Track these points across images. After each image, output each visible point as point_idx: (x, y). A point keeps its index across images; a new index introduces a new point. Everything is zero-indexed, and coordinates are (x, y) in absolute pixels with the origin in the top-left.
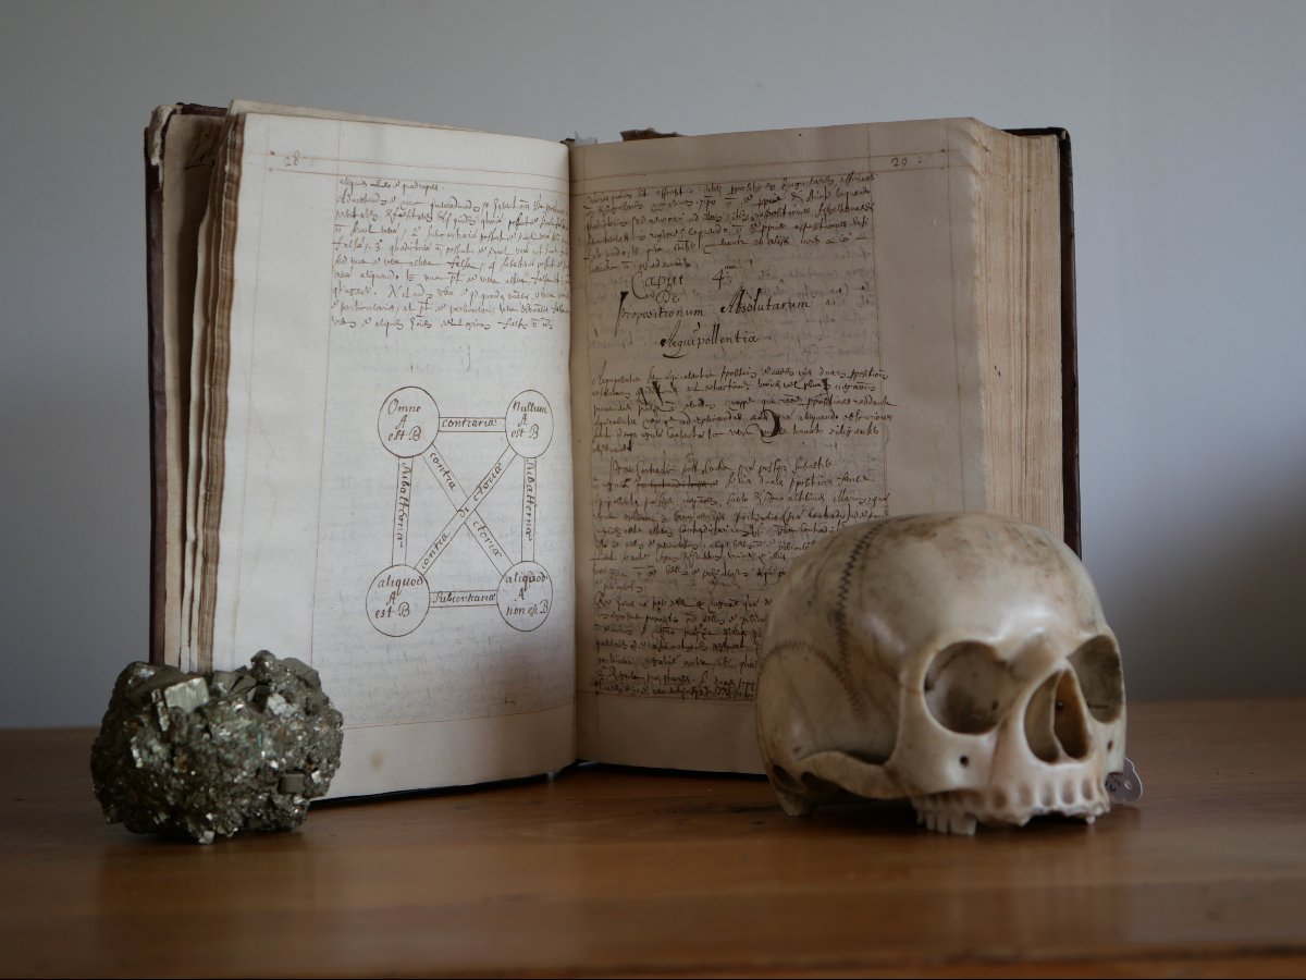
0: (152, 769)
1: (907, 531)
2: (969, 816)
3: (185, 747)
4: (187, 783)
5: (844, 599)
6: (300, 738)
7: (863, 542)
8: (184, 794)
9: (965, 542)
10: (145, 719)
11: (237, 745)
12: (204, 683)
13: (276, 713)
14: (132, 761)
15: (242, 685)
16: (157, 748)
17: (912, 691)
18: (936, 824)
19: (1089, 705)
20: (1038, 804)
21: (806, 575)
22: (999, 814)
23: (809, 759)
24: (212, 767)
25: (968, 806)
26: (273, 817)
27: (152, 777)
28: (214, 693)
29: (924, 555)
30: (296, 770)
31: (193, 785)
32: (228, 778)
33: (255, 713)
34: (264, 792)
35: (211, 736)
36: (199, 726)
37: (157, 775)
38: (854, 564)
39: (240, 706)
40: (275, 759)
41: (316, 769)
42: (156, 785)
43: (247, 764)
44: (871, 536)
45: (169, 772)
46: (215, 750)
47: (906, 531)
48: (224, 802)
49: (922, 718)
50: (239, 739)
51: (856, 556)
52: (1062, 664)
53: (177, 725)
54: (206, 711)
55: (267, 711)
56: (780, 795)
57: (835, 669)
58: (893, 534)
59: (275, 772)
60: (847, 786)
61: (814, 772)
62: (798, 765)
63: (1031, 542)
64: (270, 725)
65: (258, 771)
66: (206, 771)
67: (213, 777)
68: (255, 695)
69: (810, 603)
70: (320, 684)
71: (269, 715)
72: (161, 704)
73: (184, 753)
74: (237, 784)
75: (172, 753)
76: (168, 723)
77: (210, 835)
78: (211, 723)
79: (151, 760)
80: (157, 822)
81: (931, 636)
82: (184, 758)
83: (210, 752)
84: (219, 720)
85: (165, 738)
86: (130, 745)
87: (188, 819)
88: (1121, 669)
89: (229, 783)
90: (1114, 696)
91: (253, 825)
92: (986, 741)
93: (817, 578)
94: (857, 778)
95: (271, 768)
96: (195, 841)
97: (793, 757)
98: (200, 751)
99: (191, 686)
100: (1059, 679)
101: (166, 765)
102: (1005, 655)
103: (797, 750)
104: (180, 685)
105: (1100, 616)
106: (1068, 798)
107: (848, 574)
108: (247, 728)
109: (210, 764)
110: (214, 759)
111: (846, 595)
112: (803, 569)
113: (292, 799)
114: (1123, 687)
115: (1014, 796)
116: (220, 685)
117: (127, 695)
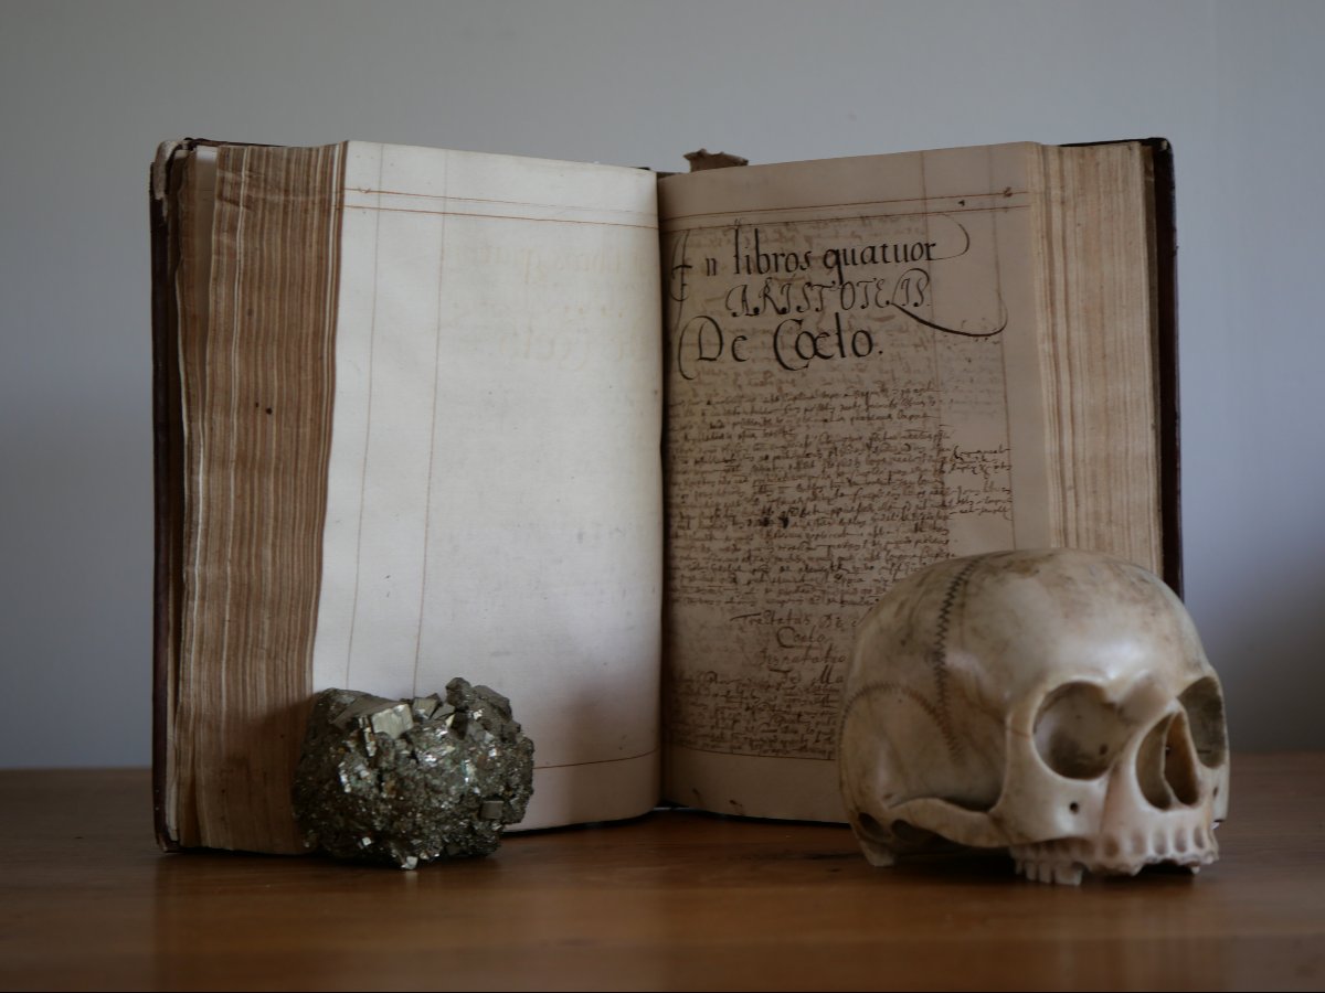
0: (360, 794)
1: (1008, 567)
2: (1077, 865)
3: (393, 770)
4: (394, 808)
5: (944, 638)
6: (499, 765)
7: (960, 579)
8: (392, 819)
9: (1069, 578)
10: (351, 744)
11: (443, 771)
12: (408, 709)
13: (476, 739)
14: (340, 786)
15: (441, 711)
16: (365, 774)
17: (1019, 734)
18: (1038, 873)
19: (1199, 752)
20: (1151, 853)
21: (897, 614)
22: (1111, 863)
23: (902, 806)
24: (421, 793)
25: (1077, 855)
26: (471, 843)
27: (361, 802)
28: (417, 719)
29: (1027, 593)
30: (496, 796)
31: (401, 810)
32: (435, 803)
33: (457, 740)
34: (466, 818)
35: (418, 762)
36: (406, 752)
37: (365, 800)
38: (953, 601)
39: (444, 733)
40: (478, 786)
41: (513, 796)
42: (364, 810)
43: (453, 789)
44: (968, 573)
45: (377, 798)
46: (422, 776)
47: (1005, 567)
48: (429, 828)
49: (1032, 762)
50: (444, 764)
51: (954, 594)
52: (1173, 706)
53: (384, 751)
54: (412, 736)
55: (466, 738)
56: (863, 845)
57: (932, 711)
58: (993, 571)
59: (478, 798)
60: (946, 833)
61: (906, 818)
62: (888, 811)
63: (1134, 580)
64: (472, 752)
65: (462, 796)
66: (415, 796)
67: (421, 803)
68: (454, 722)
69: (903, 643)
70: (510, 712)
71: (470, 742)
72: (368, 730)
73: (392, 778)
74: (443, 810)
75: (380, 778)
76: (375, 749)
77: (413, 861)
78: (417, 750)
79: (359, 786)
80: (362, 848)
81: (1040, 677)
82: (392, 783)
83: (418, 777)
84: (424, 746)
85: (373, 763)
86: (339, 770)
87: (392, 844)
88: (1223, 712)
89: (436, 808)
90: (1216, 740)
91: (453, 851)
92: (1097, 786)
93: (910, 616)
94: (959, 825)
95: (474, 794)
96: (396, 866)
97: (885, 805)
98: (407, 777)
99: (396, 712)
100: (1170, 722)
101: (375, 791)
102: (1116, 696)
103: (888, 797)
104: (387, 711)
105: (1203, 658)
106: (1181, 847)
107: (947, 612)
108: (452, 754)
109: (418, 790)
110: (422, 784)
111: (945, 634)
112: (894, 607)
113: (490, 825)
114: (1225, 731)
115: (1127, 846)
116: (422, 711)
117: (330, 722)
